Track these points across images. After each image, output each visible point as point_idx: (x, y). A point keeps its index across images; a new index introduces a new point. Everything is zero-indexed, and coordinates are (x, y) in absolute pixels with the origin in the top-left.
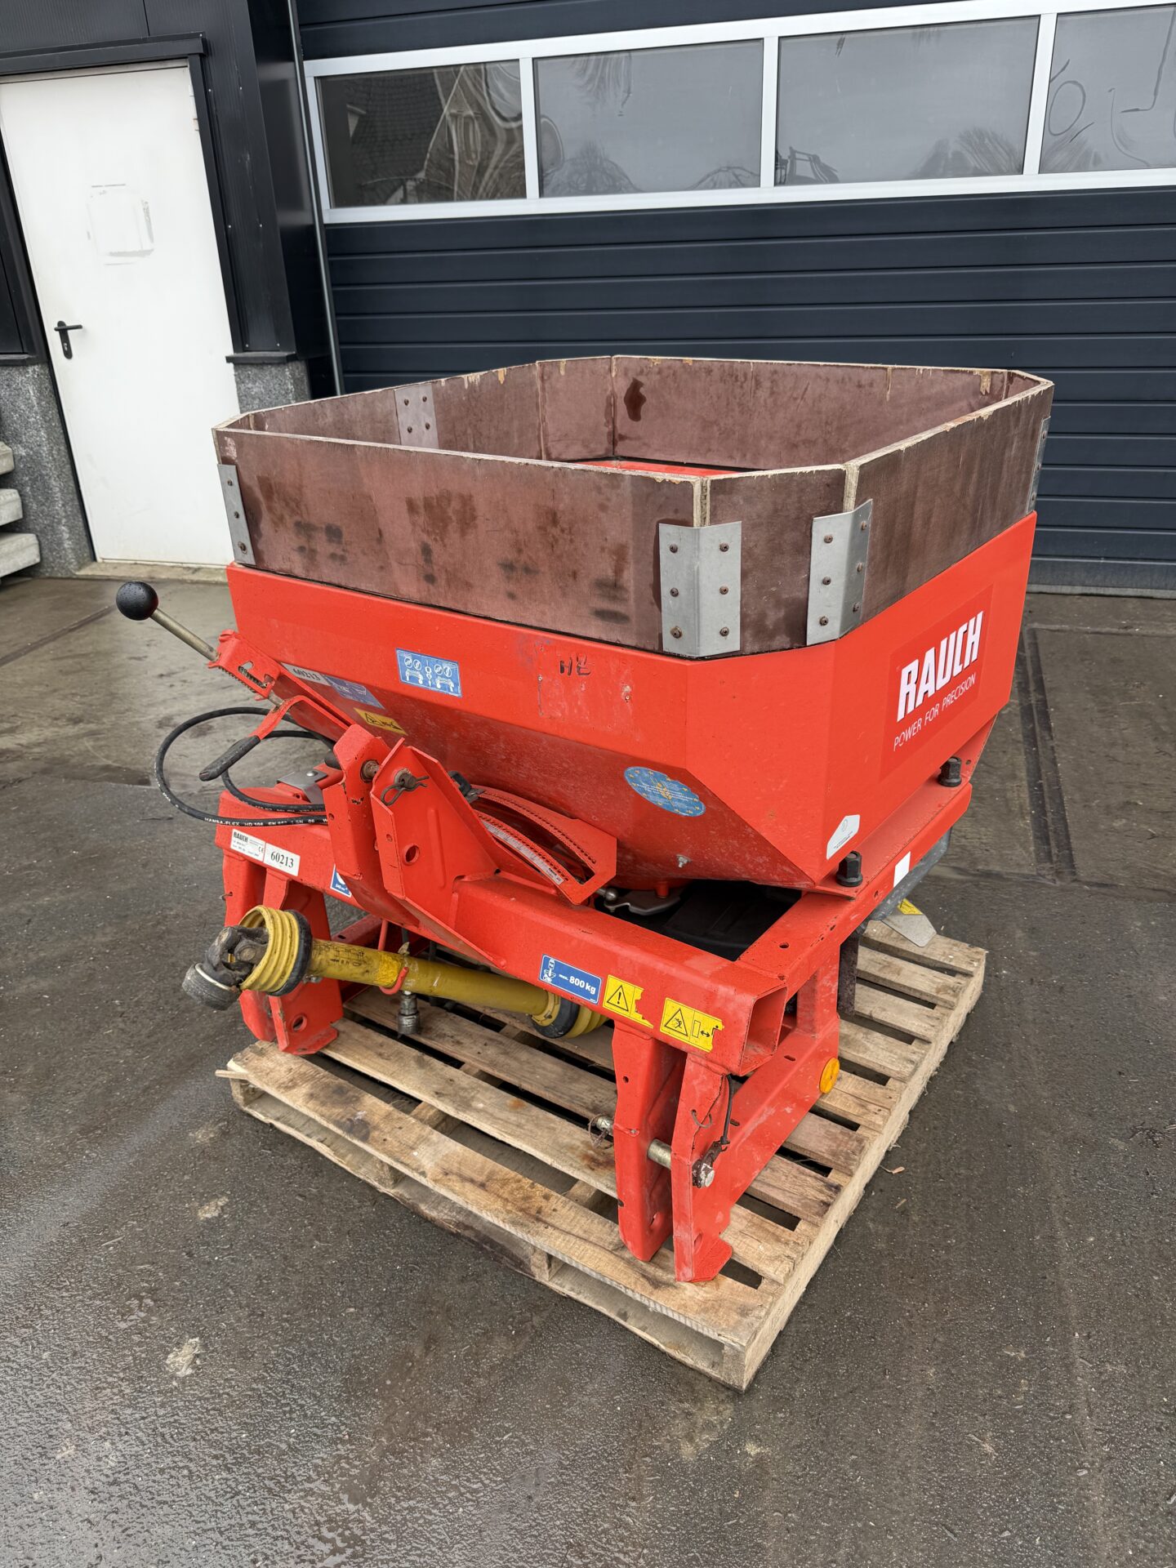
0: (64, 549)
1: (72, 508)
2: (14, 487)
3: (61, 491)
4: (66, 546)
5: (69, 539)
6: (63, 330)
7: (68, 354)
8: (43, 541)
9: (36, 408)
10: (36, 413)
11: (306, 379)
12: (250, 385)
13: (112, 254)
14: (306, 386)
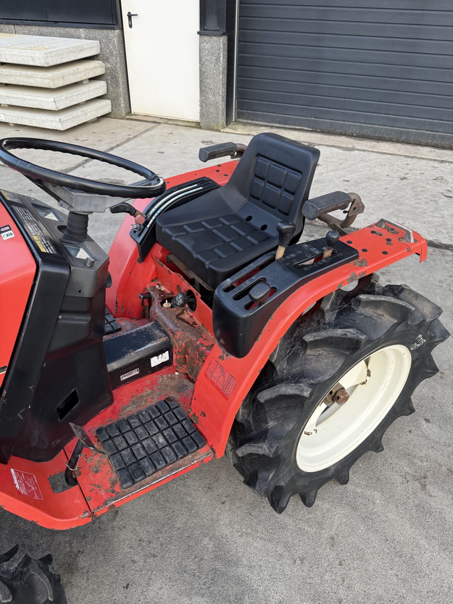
0: (121, 107)
1: (125, 90)
2: (105, 80)
3: (122, 83)
4: (122, 106)
5: (123, 103)
6: (130, 16)
7: (131, 26)
8: (113, 103)
9: (117, 48)
10: (116, 50)
11: (226, 44)
12: (205, 45)
14: (226, 47)
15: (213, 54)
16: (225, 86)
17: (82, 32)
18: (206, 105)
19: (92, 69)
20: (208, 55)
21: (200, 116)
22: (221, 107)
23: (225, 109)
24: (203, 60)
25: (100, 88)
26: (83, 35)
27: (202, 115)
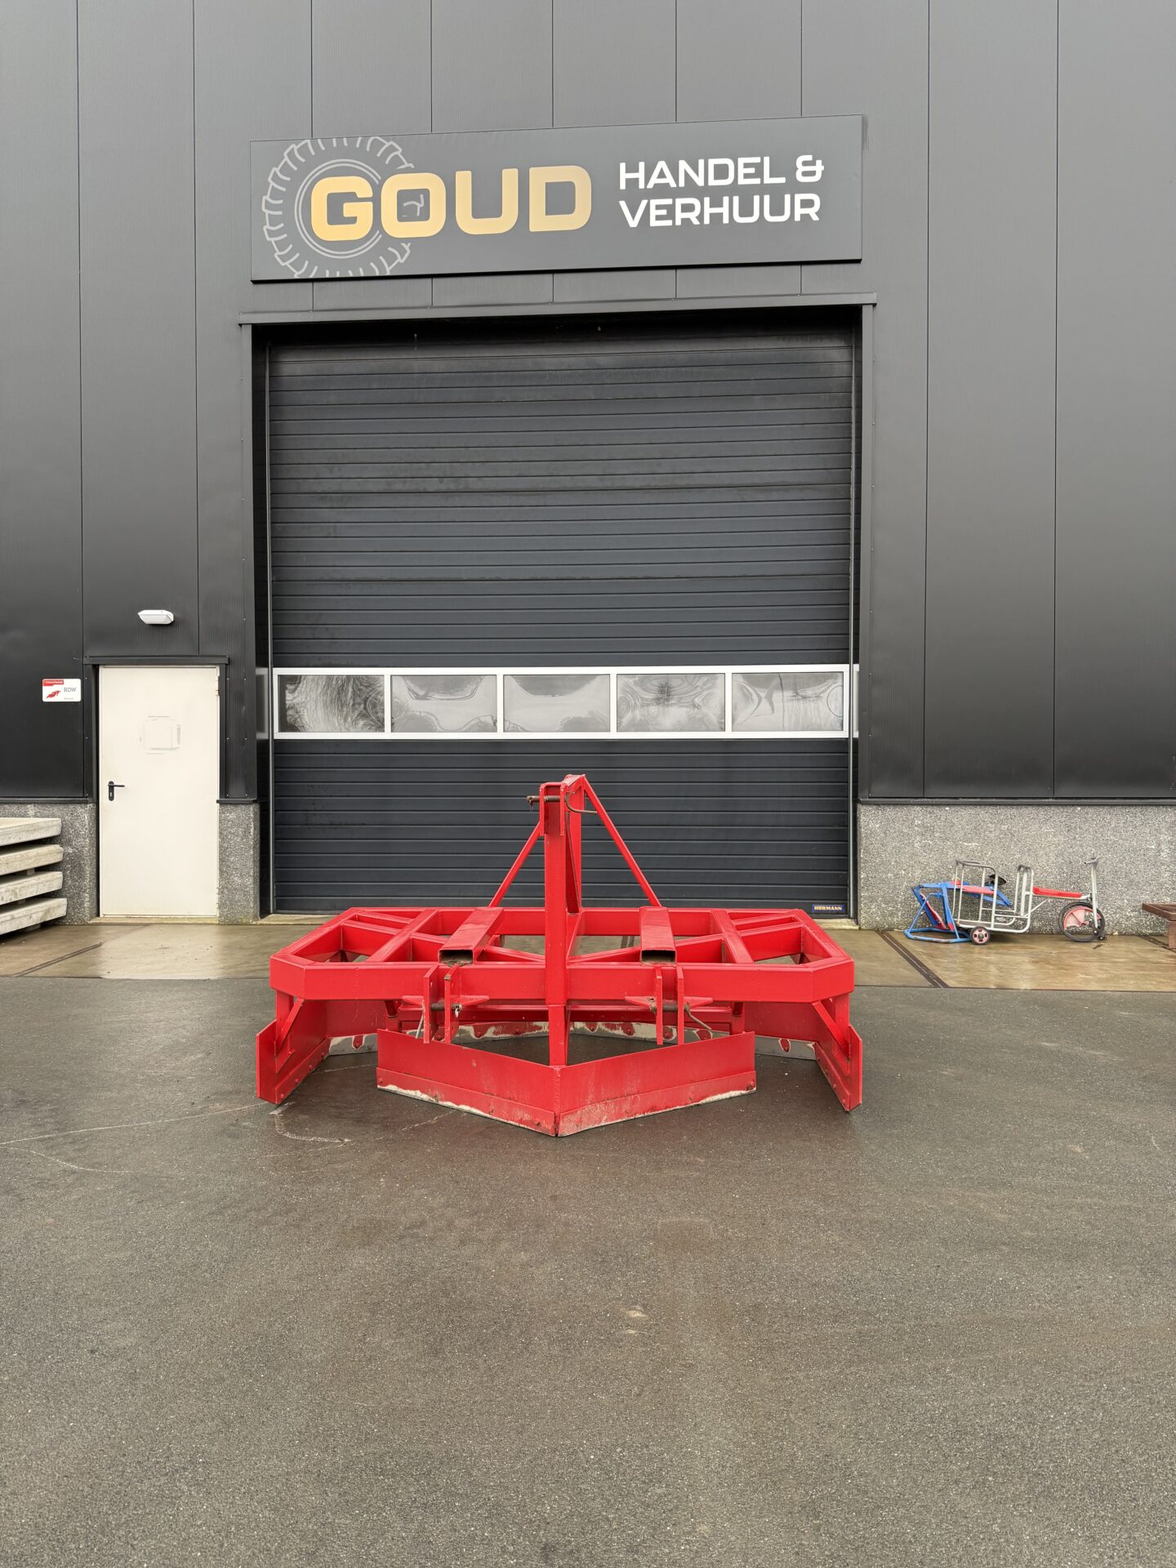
0: (84, 908)
1: (93, 884)
2: (60, 871)
3: (91, 875)
4: (85, 904)
5: (89, 902)
6: (111, 787)
7: (111, 798)
8: (71, 902)
9: (87, 827)
10: (86, 829)
11: (258, 813)
12: (228, 815)
13: (153, 749)
14: (258, 817)
15: (239, 826)
16: (258, 864)
17: (31, 809)
18: (229, 890)
19: (46, 855)
20: (231, 827)
21: (219, 908)
22: (252, 892)
23: (258, 895)
24: (225, 833)
25: (53, 881)
26: (31, 812)
27: (221, 906)
